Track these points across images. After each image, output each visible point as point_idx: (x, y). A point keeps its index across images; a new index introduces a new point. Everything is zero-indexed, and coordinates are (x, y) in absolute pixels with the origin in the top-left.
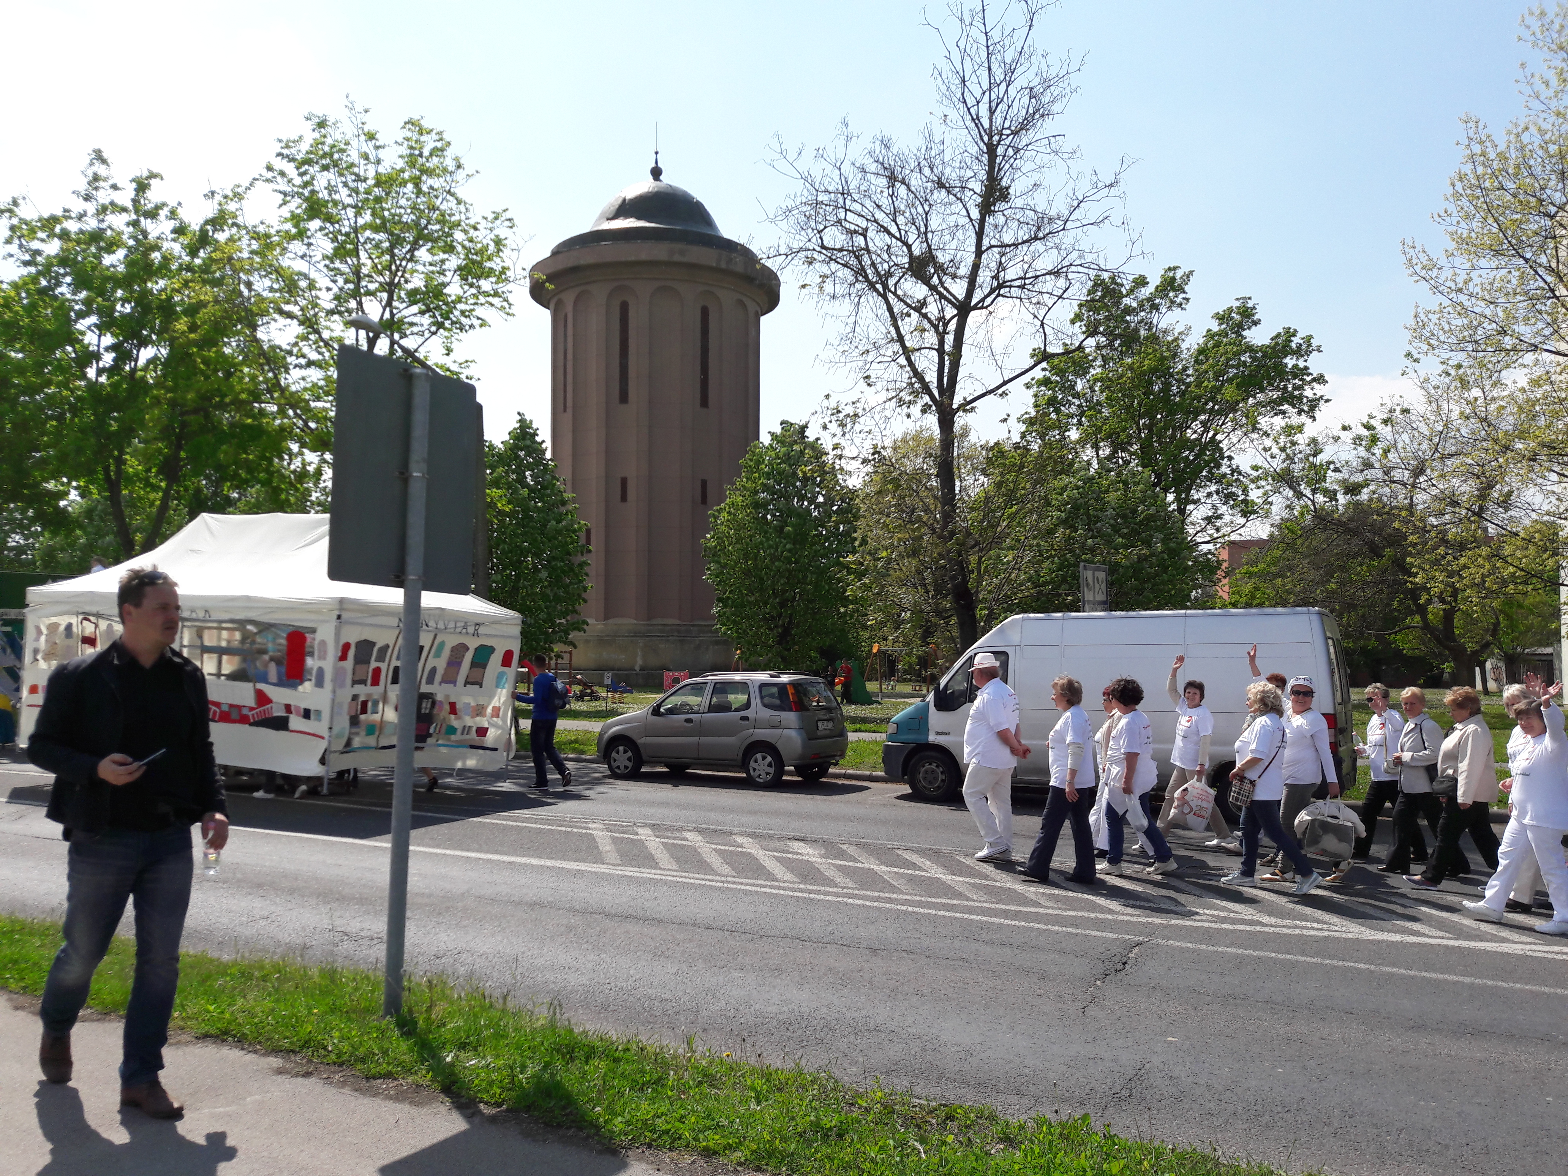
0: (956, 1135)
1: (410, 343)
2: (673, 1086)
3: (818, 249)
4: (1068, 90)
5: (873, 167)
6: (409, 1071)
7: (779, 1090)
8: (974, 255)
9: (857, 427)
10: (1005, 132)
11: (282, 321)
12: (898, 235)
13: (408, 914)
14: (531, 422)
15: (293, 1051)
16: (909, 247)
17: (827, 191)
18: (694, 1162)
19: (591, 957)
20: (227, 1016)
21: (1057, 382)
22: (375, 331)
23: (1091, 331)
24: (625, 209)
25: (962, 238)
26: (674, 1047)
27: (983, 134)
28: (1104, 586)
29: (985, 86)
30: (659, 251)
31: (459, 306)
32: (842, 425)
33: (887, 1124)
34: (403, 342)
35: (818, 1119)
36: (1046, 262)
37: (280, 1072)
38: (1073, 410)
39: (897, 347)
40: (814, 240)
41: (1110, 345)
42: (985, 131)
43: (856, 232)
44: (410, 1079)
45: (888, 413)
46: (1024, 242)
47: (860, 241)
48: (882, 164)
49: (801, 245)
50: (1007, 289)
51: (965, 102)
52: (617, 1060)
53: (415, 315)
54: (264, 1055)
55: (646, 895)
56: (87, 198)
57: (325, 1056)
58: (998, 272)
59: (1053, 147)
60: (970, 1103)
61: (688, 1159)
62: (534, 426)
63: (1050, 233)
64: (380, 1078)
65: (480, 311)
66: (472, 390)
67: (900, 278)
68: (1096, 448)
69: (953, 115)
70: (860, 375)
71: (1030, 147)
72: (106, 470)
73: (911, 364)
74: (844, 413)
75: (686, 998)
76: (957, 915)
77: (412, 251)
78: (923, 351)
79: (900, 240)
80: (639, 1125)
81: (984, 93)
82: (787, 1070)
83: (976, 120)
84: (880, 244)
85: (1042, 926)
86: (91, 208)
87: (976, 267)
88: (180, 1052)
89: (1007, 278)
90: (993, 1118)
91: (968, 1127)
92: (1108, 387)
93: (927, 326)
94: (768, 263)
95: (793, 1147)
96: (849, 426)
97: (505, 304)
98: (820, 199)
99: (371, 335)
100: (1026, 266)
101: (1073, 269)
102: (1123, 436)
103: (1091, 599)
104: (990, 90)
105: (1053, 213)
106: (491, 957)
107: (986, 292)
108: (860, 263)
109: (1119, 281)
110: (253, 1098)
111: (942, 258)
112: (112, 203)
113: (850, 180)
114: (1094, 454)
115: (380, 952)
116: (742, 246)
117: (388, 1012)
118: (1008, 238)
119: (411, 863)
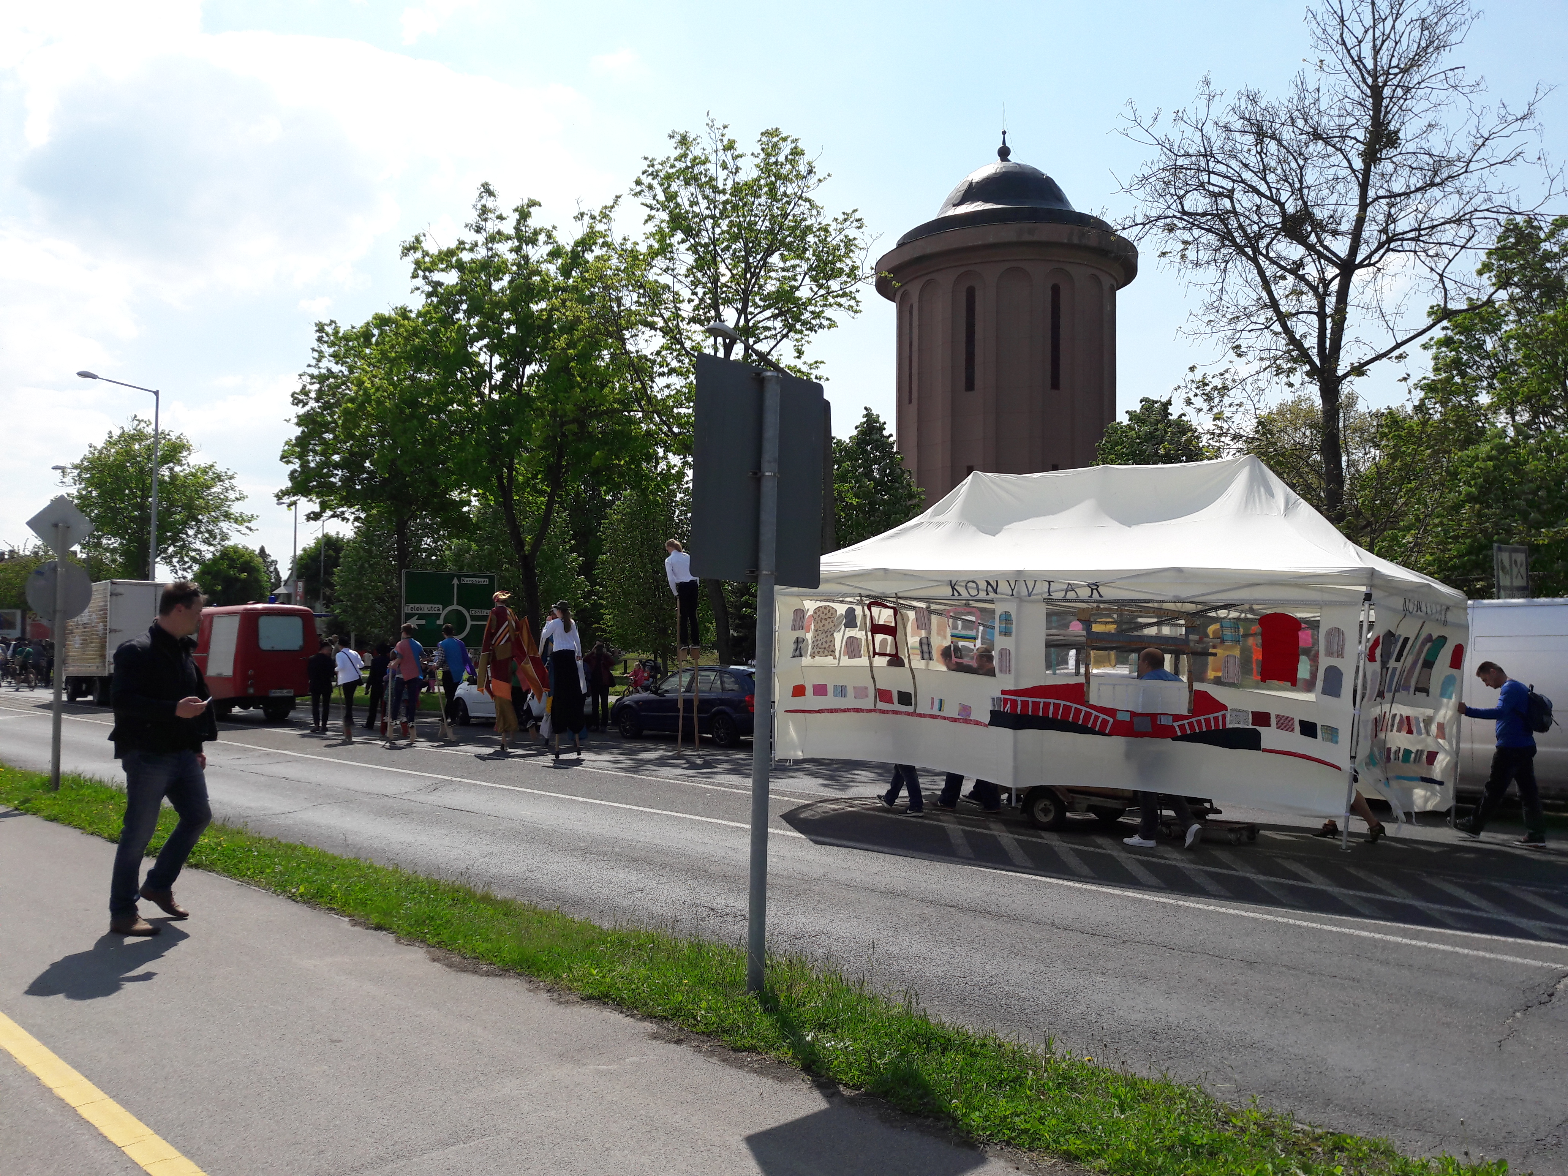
0: (1345, 1166)
1: (763, 347)
2: (1032, 1085)
3: (1178, 215)
4: (1468, 16)
5: (1239, 124)
6: (771, 1047)
7: (1145, 1099)
8: (1357, 209)
9: (1226, 401)
10: (1392, 71)
11: (648, 332)
12: (1268, 194)
13: (769, 894)
14: (878, 416)
15: (666, 1018)
16: (1282, 205)
17: (1187, 155)
18: (1054, 1165)
19: (946, 949)
20: (608, 980)
21: (1461, 342)
22: (730, 338)
23: (1503, 283)
24: (972, 193)
25: (1343, 191)
26: (1034, 1047)
27: (1366, 76)
28: (1523, 570)
29: (1369, 22)
30: (1007, 233)
31: (810, 308)
32: (1209, 398)
33: (1264, 1148)
34: (758, 347)
35: (1187, 1133)
36: (1444, 210)
37: (654, 1036)
38: (1483, 371)
39: (1270, 313)
40: (1174, 206)
41: (1528, 297)
42: (1368, 72)
43: (1221, 194)
44: (773, 1054)
45: (1262, 384)
46: (1418, 190)
47: (1226, 203)
48: (1249, 120)
49: (1160, 212)
50: (1399, 243)
51: (1344, 43)
52: (973, 1055)
53: (768, 319)
54: (640, 1019)
55: (1001, 891)
56: (478, 230)
57: (694, 1026)
58: (1387, 225)
59: (1451, 82)
60: (1362, 1134)
61: (1048, 1162)
62: (882, 420)
63: (1450, 177)
64: (745, 1051)
65: (829, 313)
66: (820, 388)
67: (1273, 239)
68: (1512, 413)
69: (1331, 59)
70: (1229, 346)
71: (1423, 85)
72: (500, 478)
73: (1288, 331)
74: (1211, 386)
75: (1044, 998)
76: (1346, 931)
77: (764, 259)
78: (1300, 316)
79: (1271, 198)
80: (997, 1122)
81: (1366, 32)
82: (1152, 1081)
83: (1358, 62)
84: (1247, 204)
85: (1449, 948)
86: (481, 238)
87: (1360, 221)
88: (568, 1011)
89: (1399, 230)
90: (1388, 1153)
91: (1360, 1160)
92: (1525, 345)
93: (1305, 288)
94: (1124, 234)
95: (1160, 1160)
96: (1217, 400)
97: (852, 303)
98: (1179, 163)
99: (728, 341)
100: (1420, 216)
101: (1478, 214)
102: (1545, 399)
103: (1508, 583)
104: (1374, 27)
105: (1452, 154)
106: (847, 941)
107: (1374, 247)
108: (1226, 226)
109: (1536, 223)
110: (631, 1059)
111: (1320, 214)
112: (499, 233)
113: (1213, 140)
114: (1509, 420)
115: (743, 929)
116: (1096, 219)
117: (750, 988)
118: (1398, 186)
119: (770, 844)
